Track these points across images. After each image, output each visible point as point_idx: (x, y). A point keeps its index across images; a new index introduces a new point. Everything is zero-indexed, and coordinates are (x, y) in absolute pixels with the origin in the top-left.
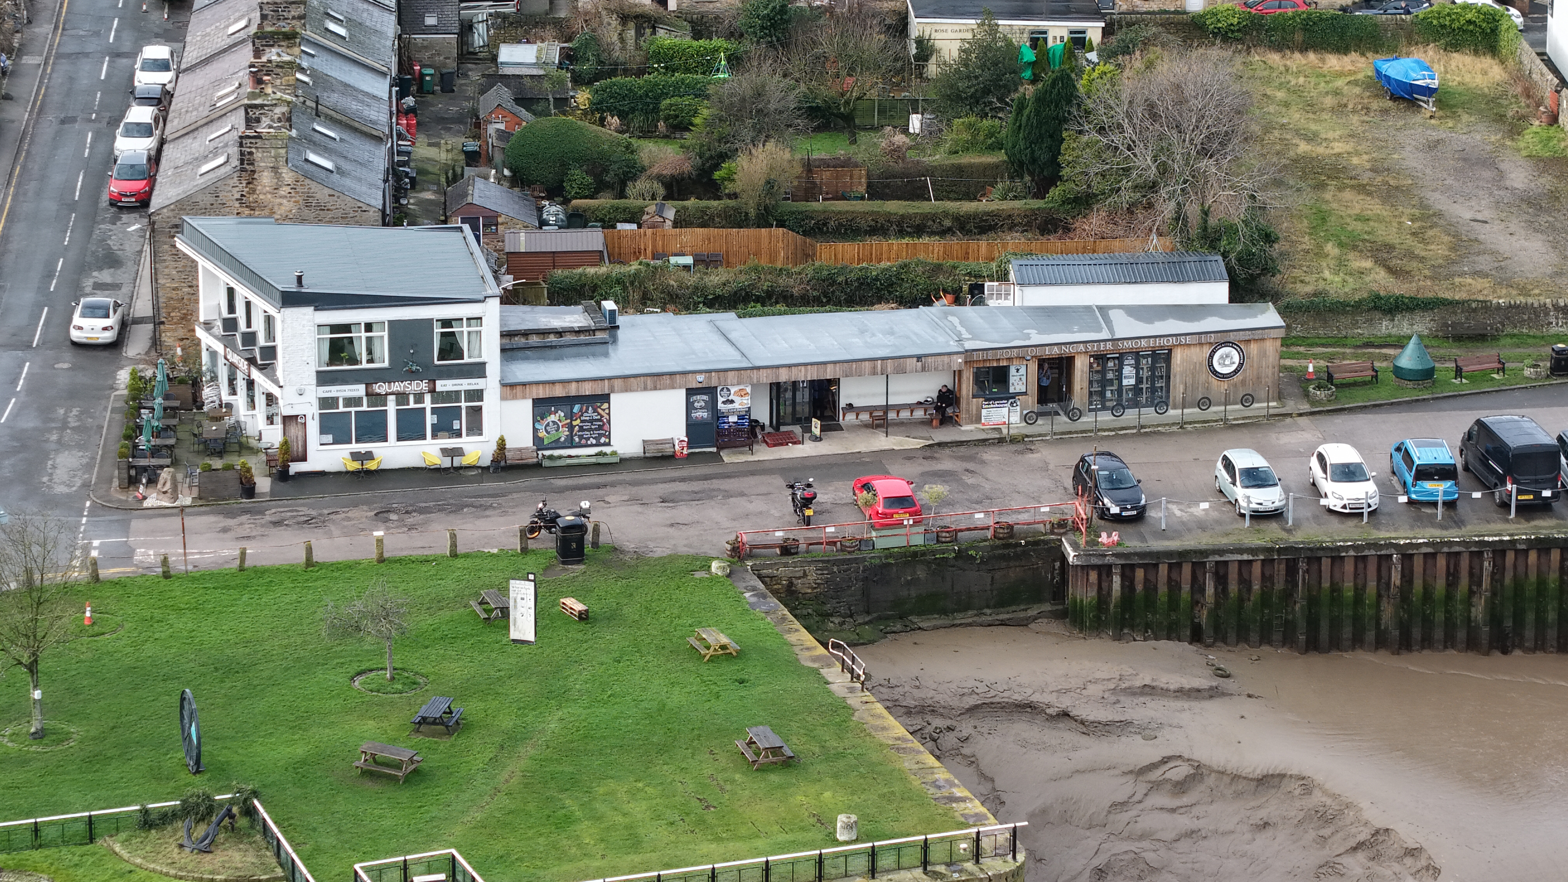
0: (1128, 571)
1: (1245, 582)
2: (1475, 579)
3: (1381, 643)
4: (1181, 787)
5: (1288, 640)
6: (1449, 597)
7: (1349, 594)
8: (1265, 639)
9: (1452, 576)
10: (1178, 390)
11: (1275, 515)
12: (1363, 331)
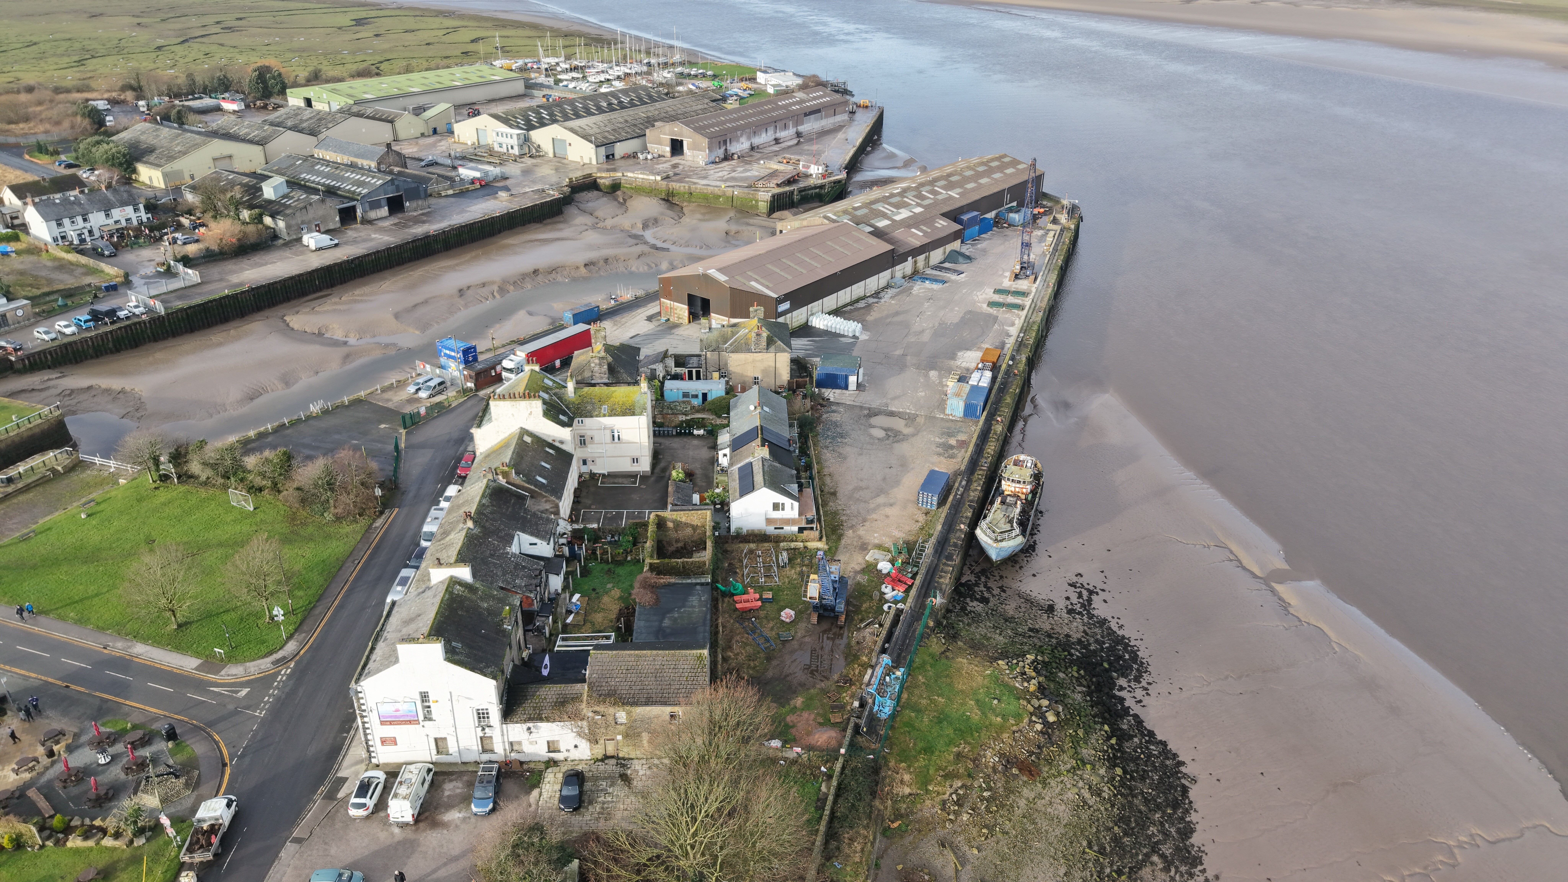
0: (28, 358)
1: (56, 354)
2: (108, 339)
3: (92, 358)
4: (70, 395)
5: (71, 363)
6: (103, 344)
7: (81, 350)
8: (66, 364)
9: (102, 340)
10: (10, 322)
11: (55, 339)
12: (42, 301)
